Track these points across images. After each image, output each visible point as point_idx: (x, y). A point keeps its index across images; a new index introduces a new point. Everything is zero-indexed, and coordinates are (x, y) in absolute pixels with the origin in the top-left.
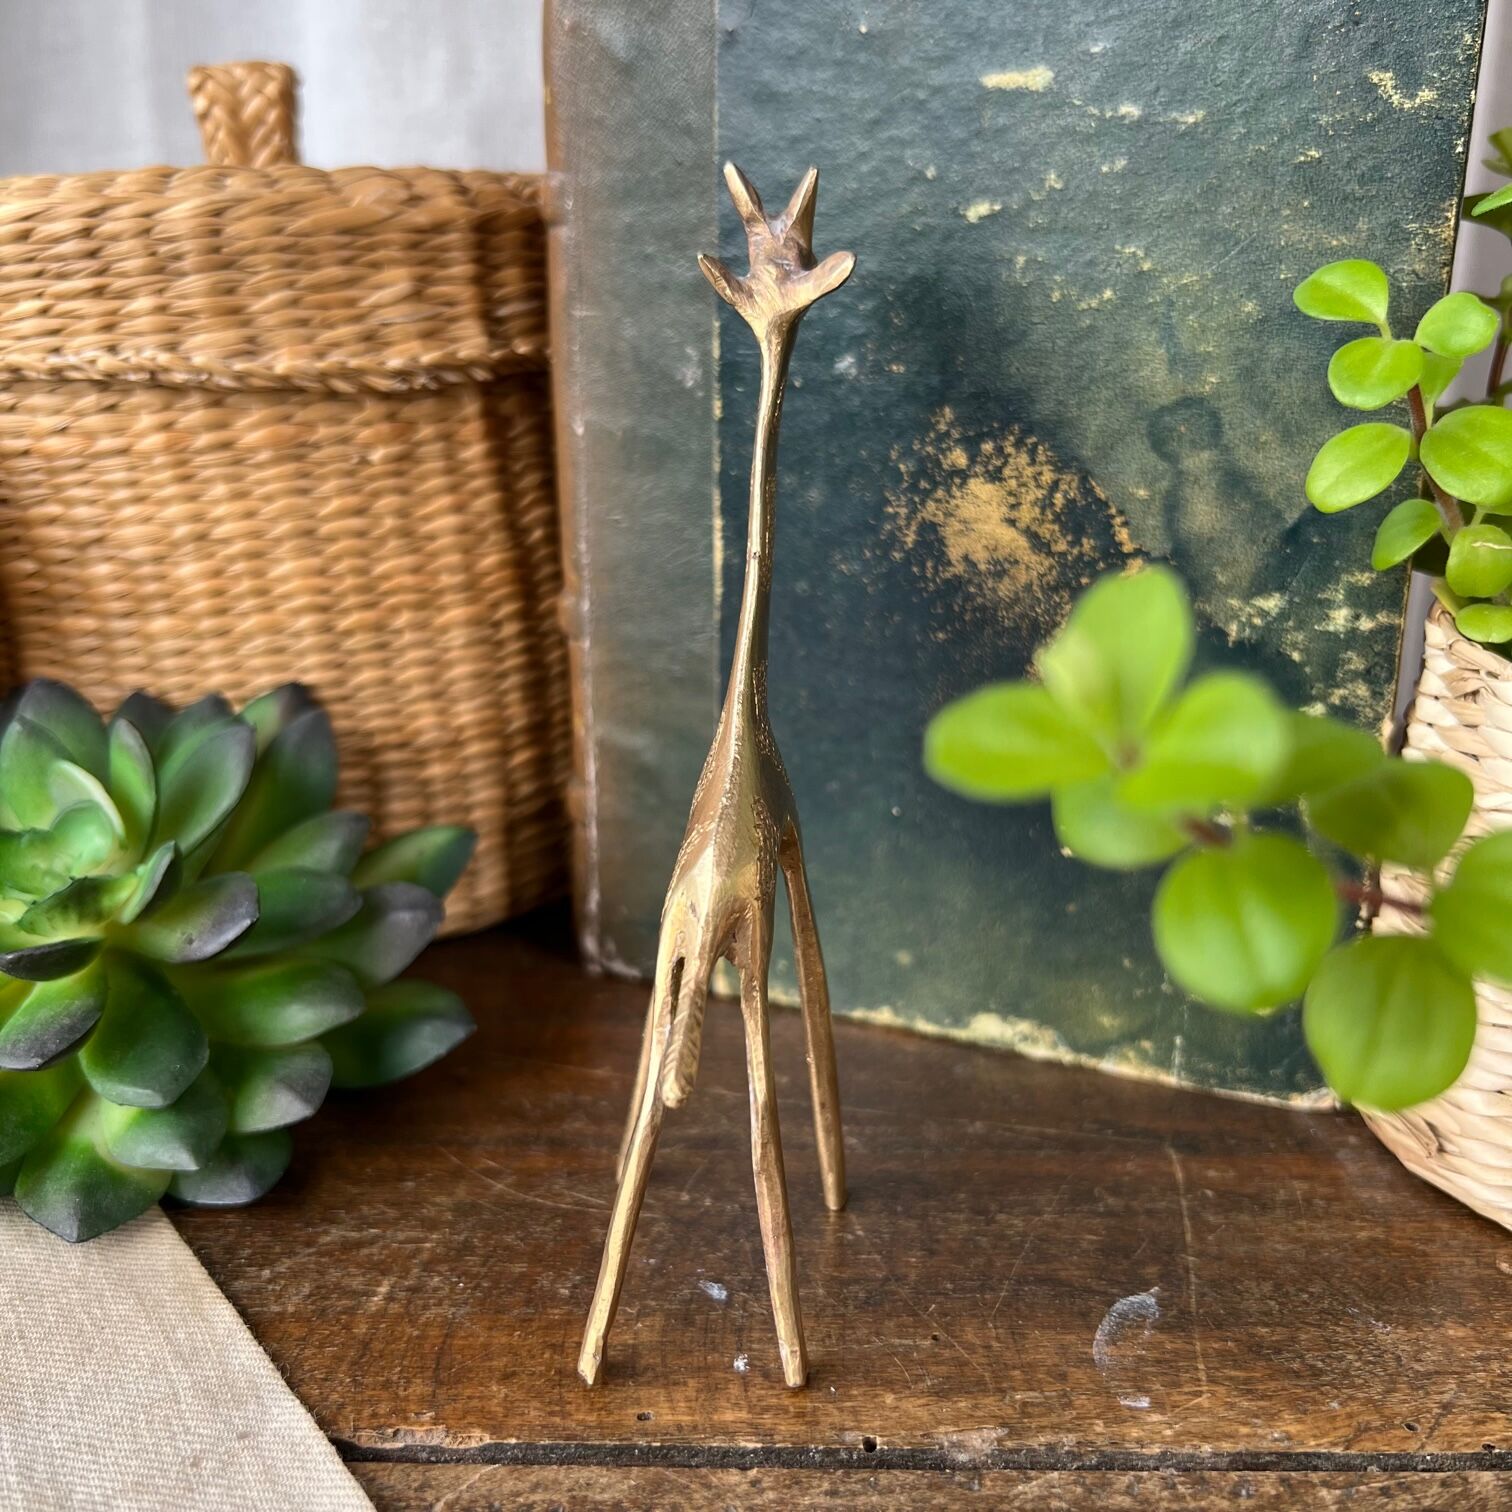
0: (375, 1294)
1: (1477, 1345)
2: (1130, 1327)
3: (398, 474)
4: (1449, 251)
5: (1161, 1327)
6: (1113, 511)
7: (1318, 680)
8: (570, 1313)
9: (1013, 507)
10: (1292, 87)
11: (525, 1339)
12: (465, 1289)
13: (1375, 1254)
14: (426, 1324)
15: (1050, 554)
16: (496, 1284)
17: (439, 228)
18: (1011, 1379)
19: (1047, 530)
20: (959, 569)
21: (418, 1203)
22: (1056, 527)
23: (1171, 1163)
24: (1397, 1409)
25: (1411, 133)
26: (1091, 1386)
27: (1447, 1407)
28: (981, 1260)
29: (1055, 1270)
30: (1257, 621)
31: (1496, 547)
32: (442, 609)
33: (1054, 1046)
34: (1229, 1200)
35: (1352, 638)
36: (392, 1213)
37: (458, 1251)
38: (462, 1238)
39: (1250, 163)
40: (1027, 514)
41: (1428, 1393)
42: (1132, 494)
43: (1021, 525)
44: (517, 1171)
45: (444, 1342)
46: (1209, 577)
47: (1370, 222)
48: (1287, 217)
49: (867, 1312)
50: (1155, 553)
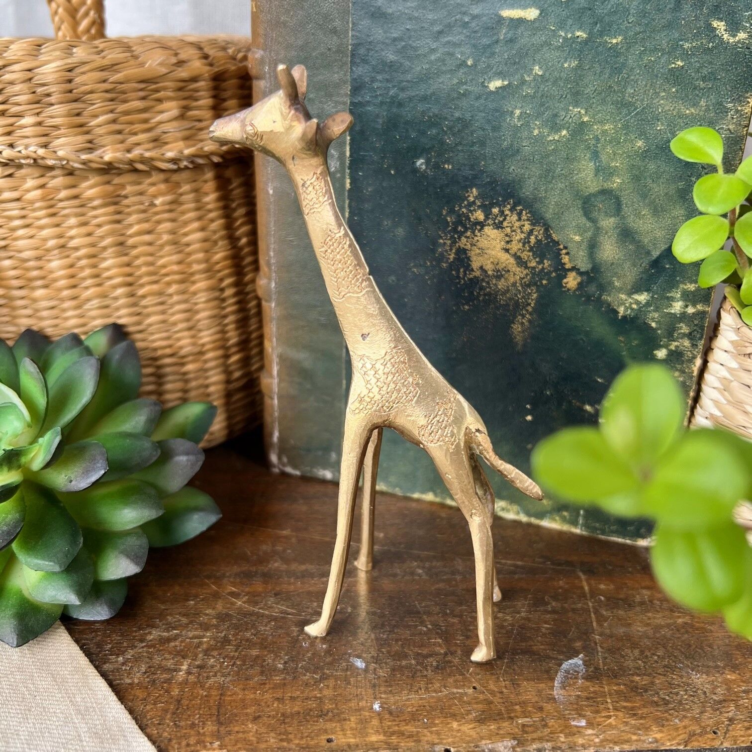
0: (180, 670)
1: (742, 684)
2: (571, 678)
3: (170, 211)
4: (748, 119)
5: (587, 678)
6: (561, 247)
7: (664, 338)
8: (285, 679)
9: (508, 242)
10: (669, 26)
11: (263, 696)
12: (228, 666)
13: (687, 632)
14: (210, 688)
15: (526, 267)
16: (244, 662)
17: (194, 79)
18: (515, 711)
19: (525, 255)
20: (478, 273)
21: (198, 614)
22: (531, 254)
23: (581, 581)
24: (707, 723)
25: (732, 55)
26: (555, 714)
27: (731, 720)
29: (531, 646)
30: (635, 306)
32: (194, 283)
33: (518, 513)
34: (613, 602)
35: (683, 317)
36: (184, 620)
37: (222, 643)
38: (223, 635)
39: (645, 66)
40: (515, 247)
41: (721, 713)
42: (572, 239)
43: (512, 252)
44: (248, 593)
45: (220, 699)
46: (611, 283)
47: (707, 102)
48: (663, 96)
49: (438, 673)
50: (582, 270)
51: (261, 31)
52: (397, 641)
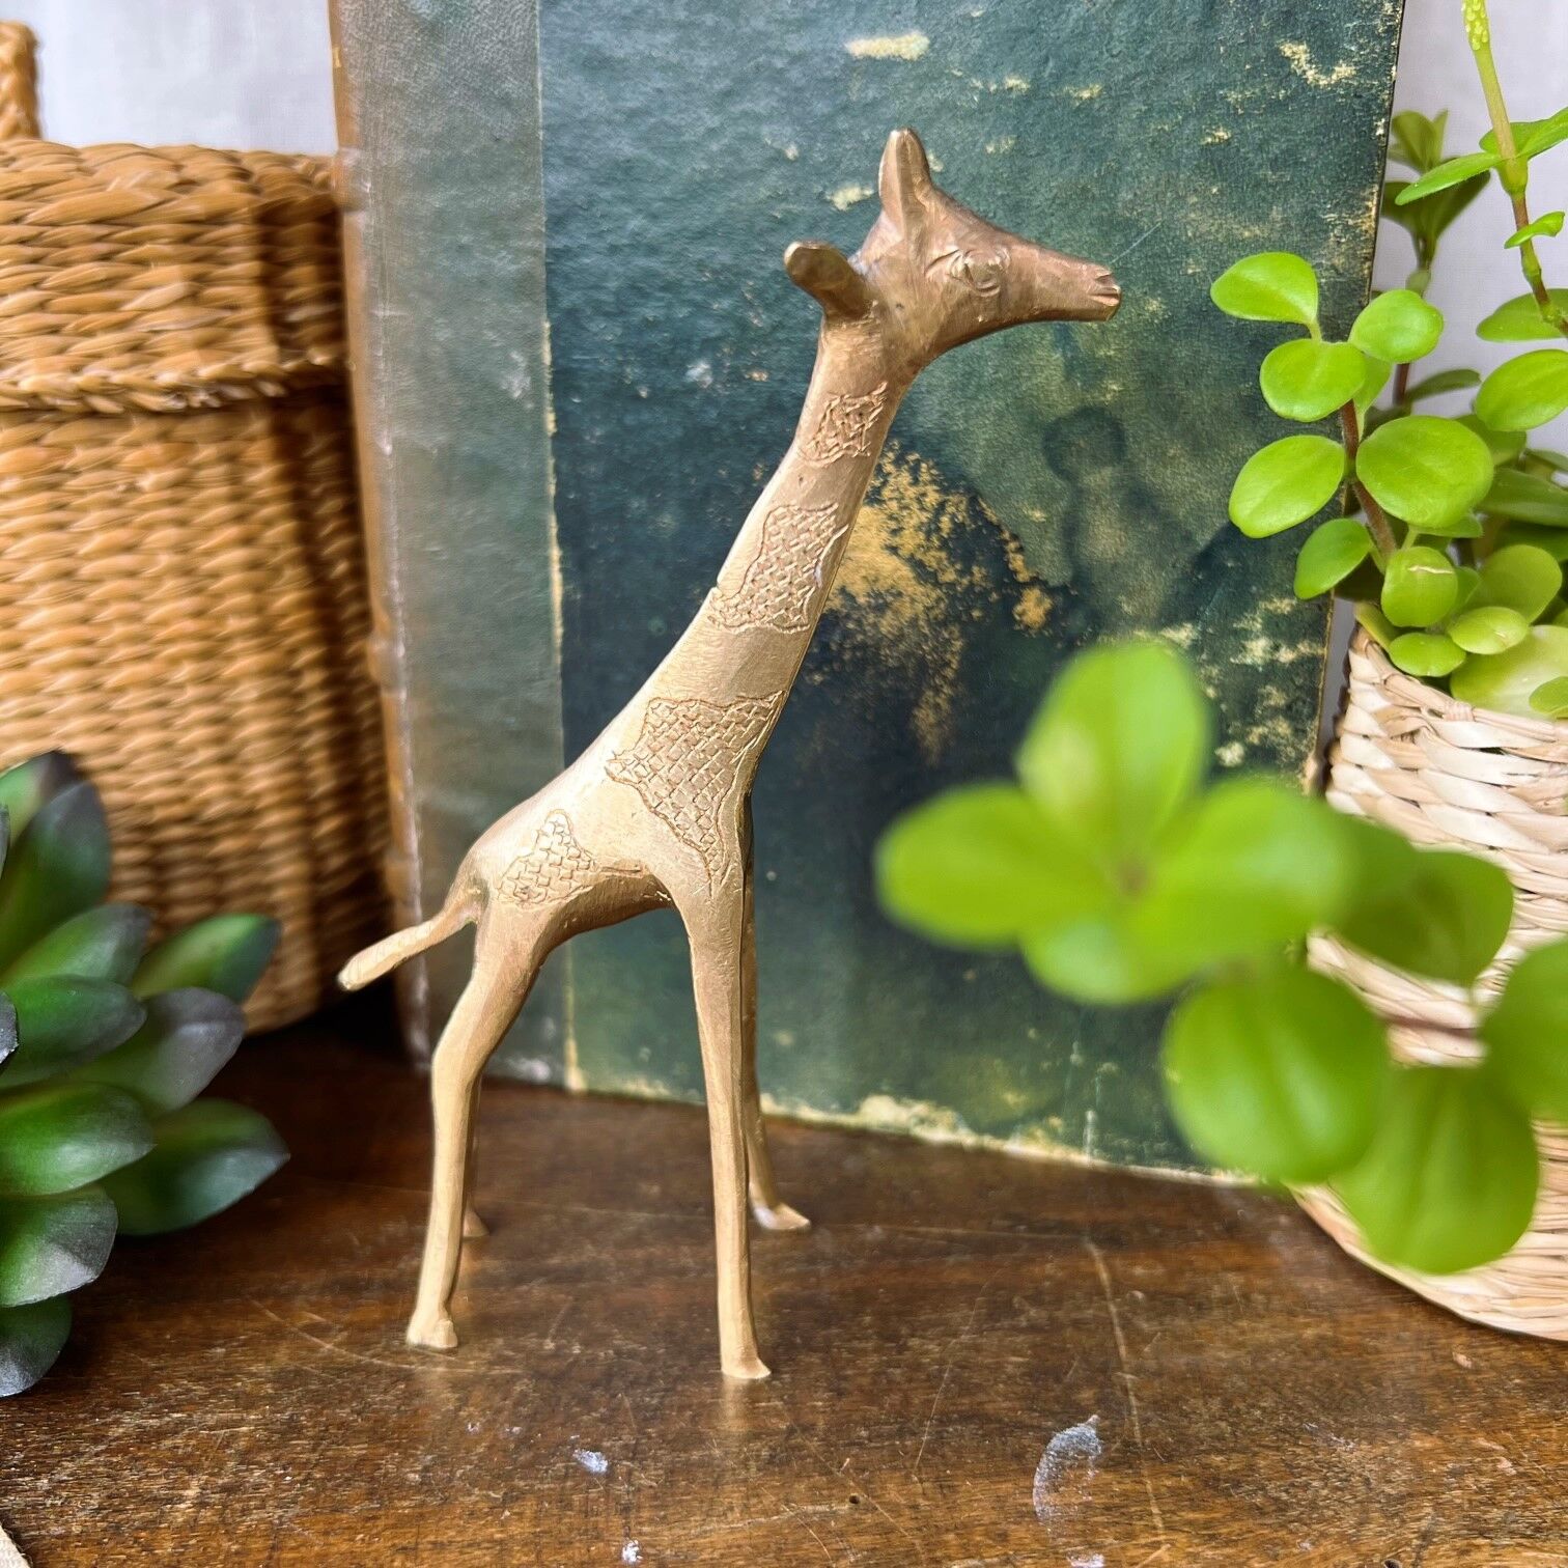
0: (181, 1500)
1: (1445, 1457)
2: (1071, 1467)
3: (174, 502)
4: (1370, 245)
5: (1108, 1464)
6: (1006, 535)
7: (1235, 718)
8: (423, 1504)
9: (895, 532)
10: (1195, 58)
11: (370, 1544)
12: (292, 1483)
13: (1325, 1355)
14: (248, 1534)
15: (937, 584)
16: (331, 1473)
17: (217, 219)
18: (945, 1545)
19: (933, 558)
20: (835, 604)
21: (231, 1375)
23: (1093, 1261)
24: (1374, 1545)
25: (1327, 113)
26: (1036, 1546)
27: (1425, 1536)
28: (896, 1398)
29: (981, 1403)
31: (1434, 571)
33: (954, 1128)
34: (1163, 1301)
35: (1272, 671)
36: (200, 1389)
37: (283, 1433)
38: (286, 1416)
39: (1152, 144)
40: (910, 540)
41: (1403, 1521)
42: (1027, 517)
43: (904, 552)
44: (347, 1326)
45: (270, 1558)
46: (1117, 606)
47: (1284, 211)
48: (1194, 204)
49: (773, 1474)
50: (1054, 582)
51: (355, 108)
52: (682, 1408)
